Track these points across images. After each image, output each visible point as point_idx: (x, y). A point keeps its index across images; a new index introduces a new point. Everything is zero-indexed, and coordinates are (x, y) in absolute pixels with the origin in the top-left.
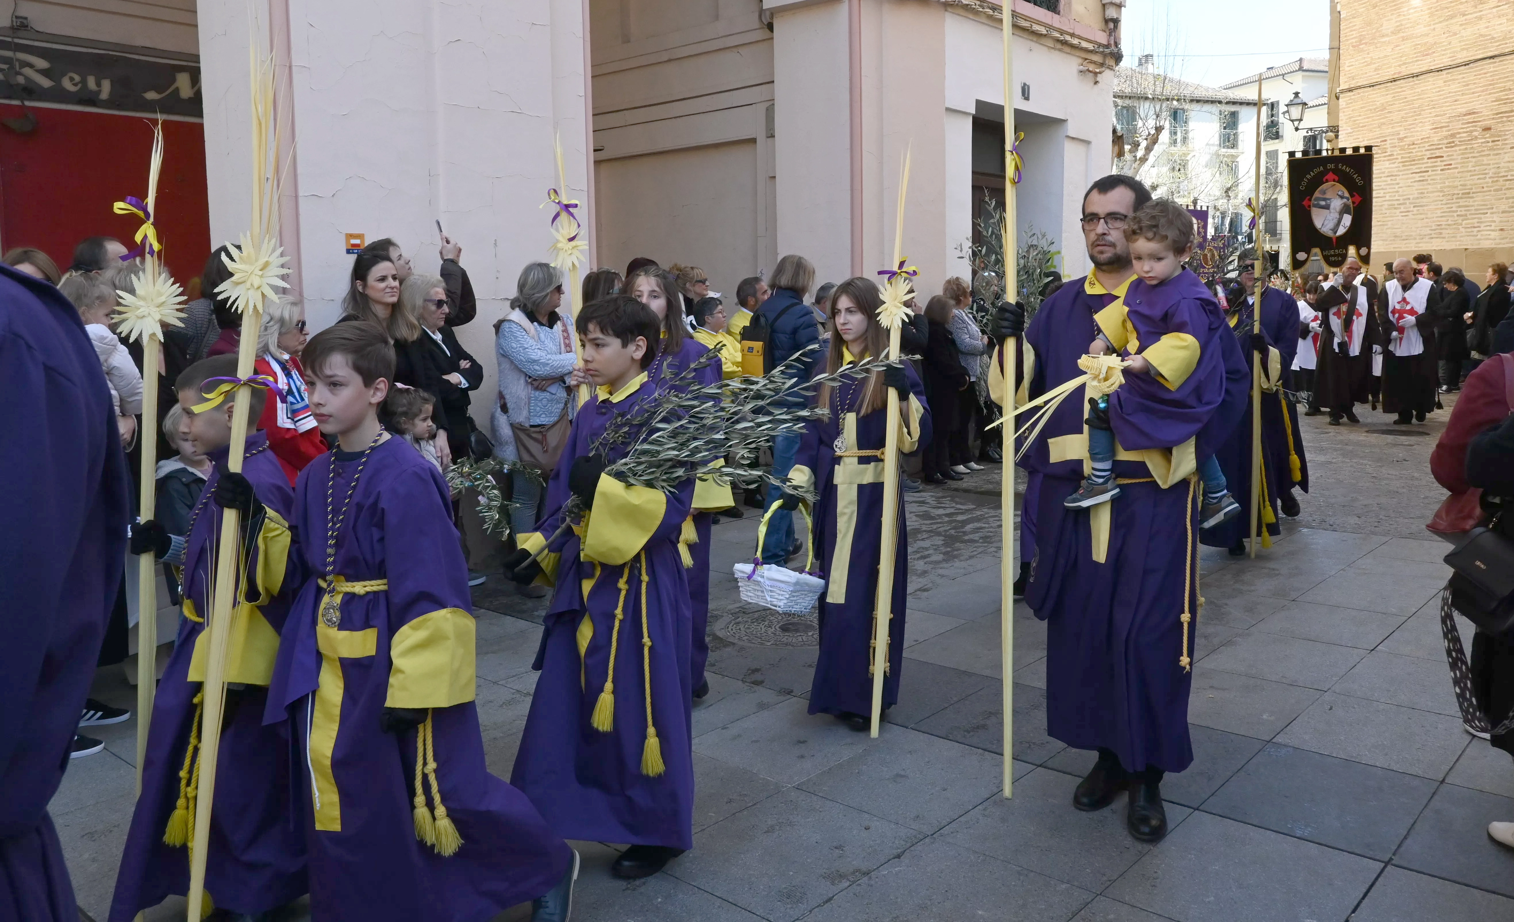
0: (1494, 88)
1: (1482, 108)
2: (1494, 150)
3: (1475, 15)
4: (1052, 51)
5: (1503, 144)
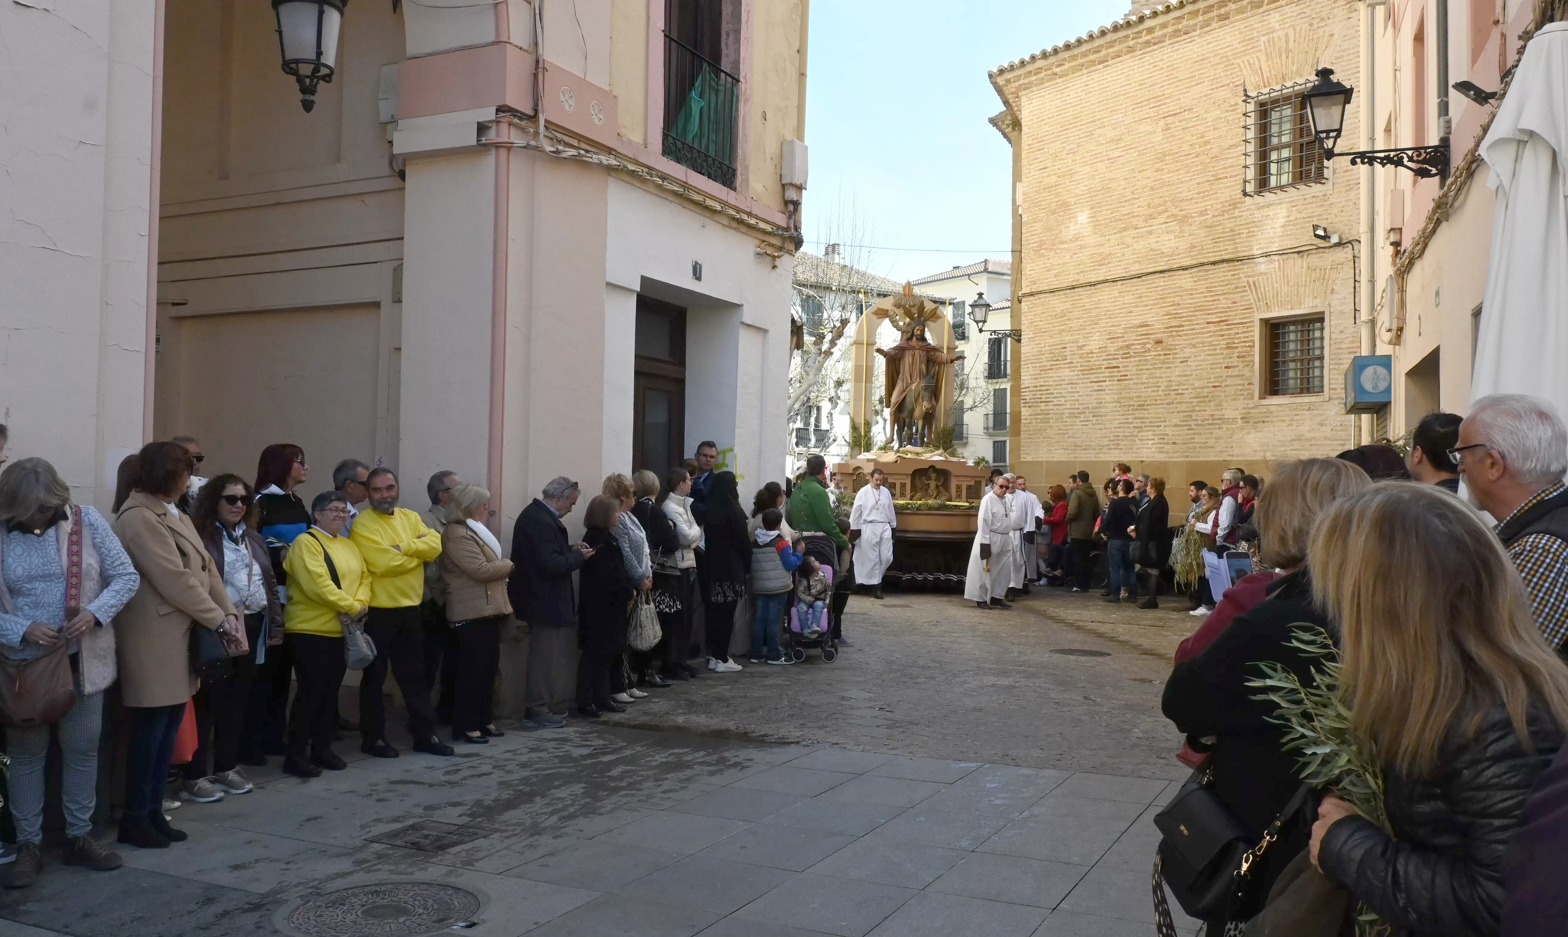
0: (1164, 303)
1: (1154, 321)
2: (1166, 363)
3: (1146, 229)
4: (728, 229)
5: (1174, 358)
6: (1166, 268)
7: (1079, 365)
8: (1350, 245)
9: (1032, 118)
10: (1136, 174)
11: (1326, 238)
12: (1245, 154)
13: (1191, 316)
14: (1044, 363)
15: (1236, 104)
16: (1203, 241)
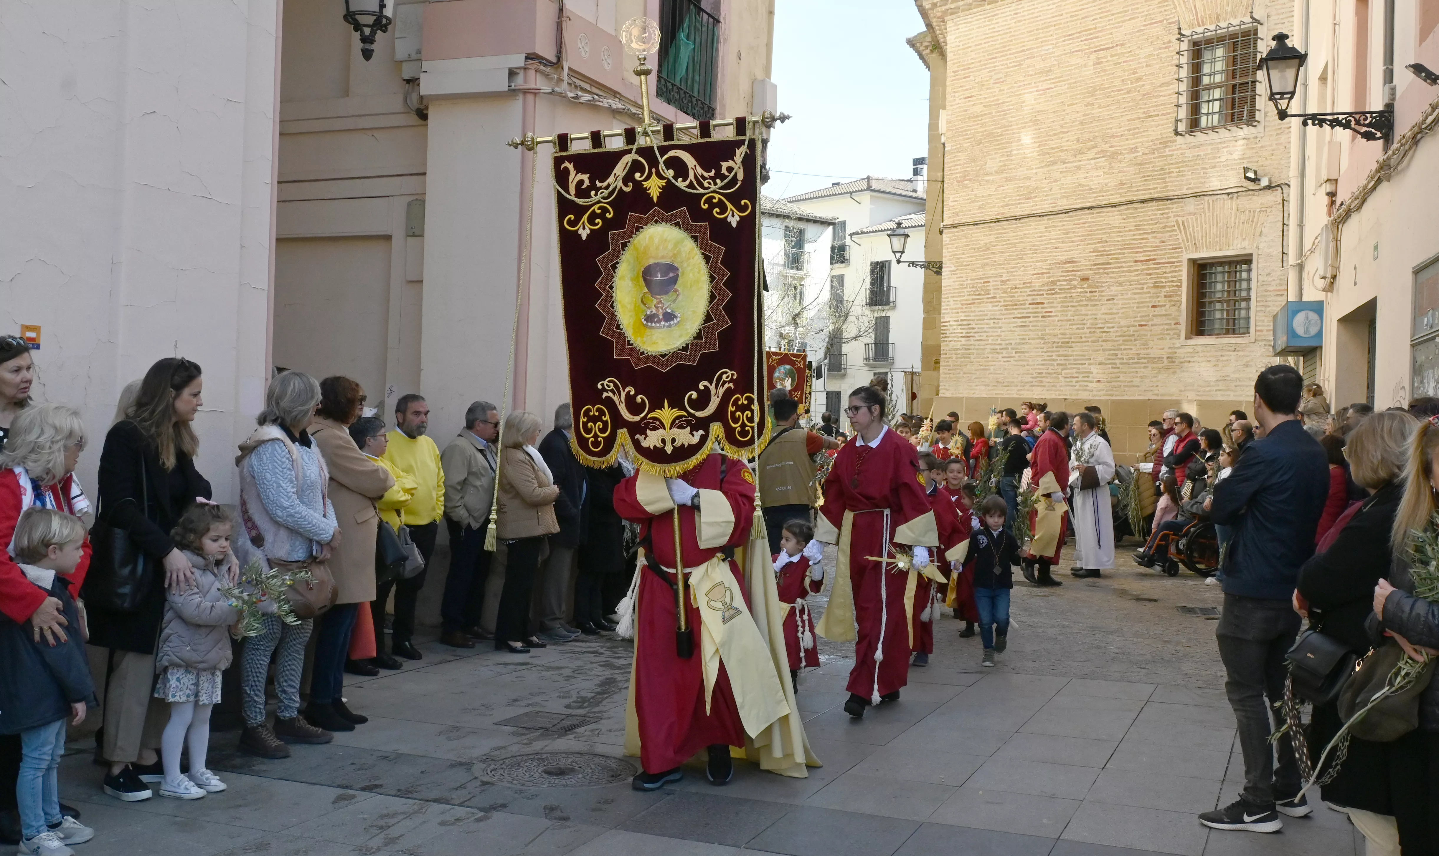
0: (1092, 239)
1: (1080, 257)
2: (1092, 300)
3: (1075, 164)
5: (1100, 296)
6: (1094, 204)
7: (1002, 300)
8: (1279, 189)
9: (958, 44)
10: (1066, 108)
11: (1256, 180)
12: (1178, 93)
13: (1119, 254)
14: (966, 298)
15: (1170, 42)
16: (1133, 179)
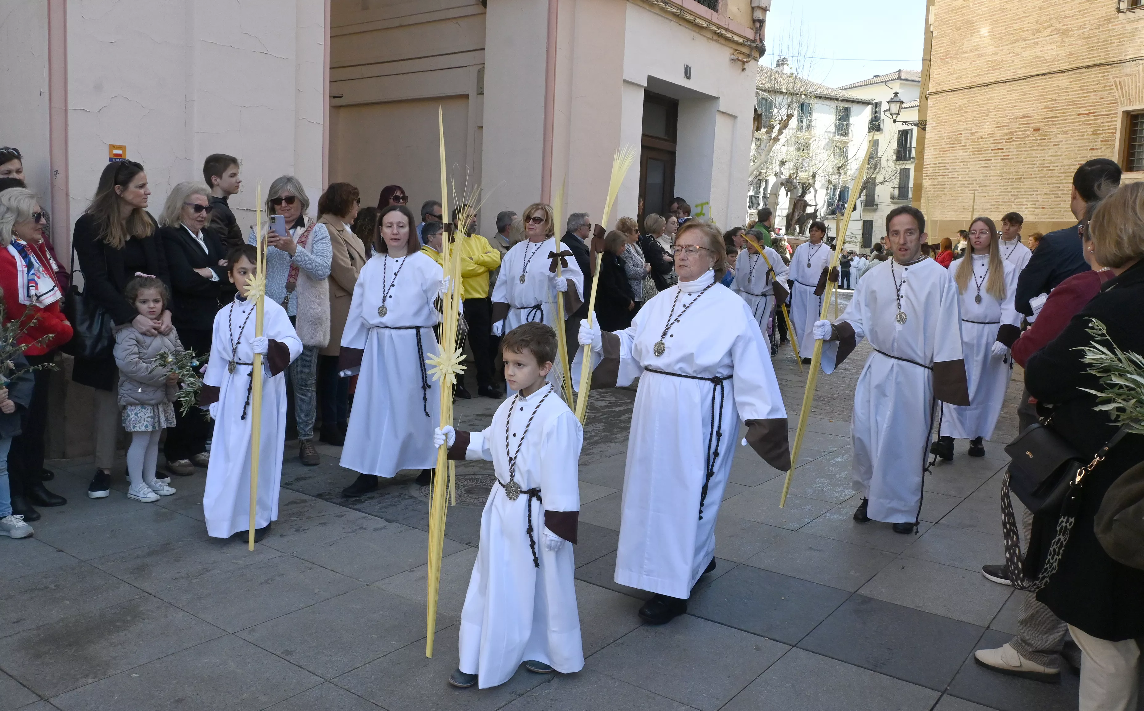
0: (1044, 99)
1: (1034, 113)
2: (1041, 146)
3: (1033, 41)
4: (710, 41)
5: (1048, 142)
6: (1047, 71)
7: (971, 147)
13: (1065, 109)
14: (943, 146)
16: (1080, 50)
